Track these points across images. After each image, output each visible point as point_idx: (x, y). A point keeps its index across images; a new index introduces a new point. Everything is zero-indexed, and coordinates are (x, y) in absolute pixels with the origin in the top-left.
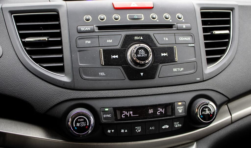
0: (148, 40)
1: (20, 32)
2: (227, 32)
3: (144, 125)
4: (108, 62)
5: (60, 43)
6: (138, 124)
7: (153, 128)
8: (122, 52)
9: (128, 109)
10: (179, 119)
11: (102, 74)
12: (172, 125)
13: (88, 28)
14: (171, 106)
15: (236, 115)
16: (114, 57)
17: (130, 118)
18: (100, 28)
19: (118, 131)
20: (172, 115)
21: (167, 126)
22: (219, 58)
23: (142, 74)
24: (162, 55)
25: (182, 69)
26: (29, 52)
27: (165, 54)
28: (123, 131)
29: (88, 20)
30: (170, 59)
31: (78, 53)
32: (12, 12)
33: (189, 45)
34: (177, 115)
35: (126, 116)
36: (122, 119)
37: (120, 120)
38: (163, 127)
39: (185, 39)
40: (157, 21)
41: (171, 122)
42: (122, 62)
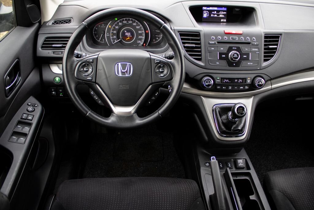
0: (238, 49)
1: (182, 41)
2: (276, 47)
3: (233, 86)
4: (221, 58)
5: (200, 48)
6: (230, 85)
7: (236, 88)
8: (227, 54)
9: (226, 79)
10: (247, 85)
11: (218, 63)
12: (244, 87)
13: (213, 43)
14: (245, 79)
15: (274, 86)
16: (223, 56)
17: (227, 83)
18: (218, 42)
19: (222, 87)
20: (245, 83)
21: (242, 88)
22: (270, 59)
23: (234, 64)
24: (244, 56)
25: (252, 64)
26: (187, 51)
27: (245, 56)
28: (224, 88)
29: (213, 38)
30: (247, 59)
31: (208, 53)
32: (179, 32)
33: (257, 53)
34: (247, 83)
35: (225, 81)
36: (224, 83)
37: (223, 83)
38: (241, 88)
39: (255, 50)
40: (243, 41)
41: (244, 86)
42: (226, 58)
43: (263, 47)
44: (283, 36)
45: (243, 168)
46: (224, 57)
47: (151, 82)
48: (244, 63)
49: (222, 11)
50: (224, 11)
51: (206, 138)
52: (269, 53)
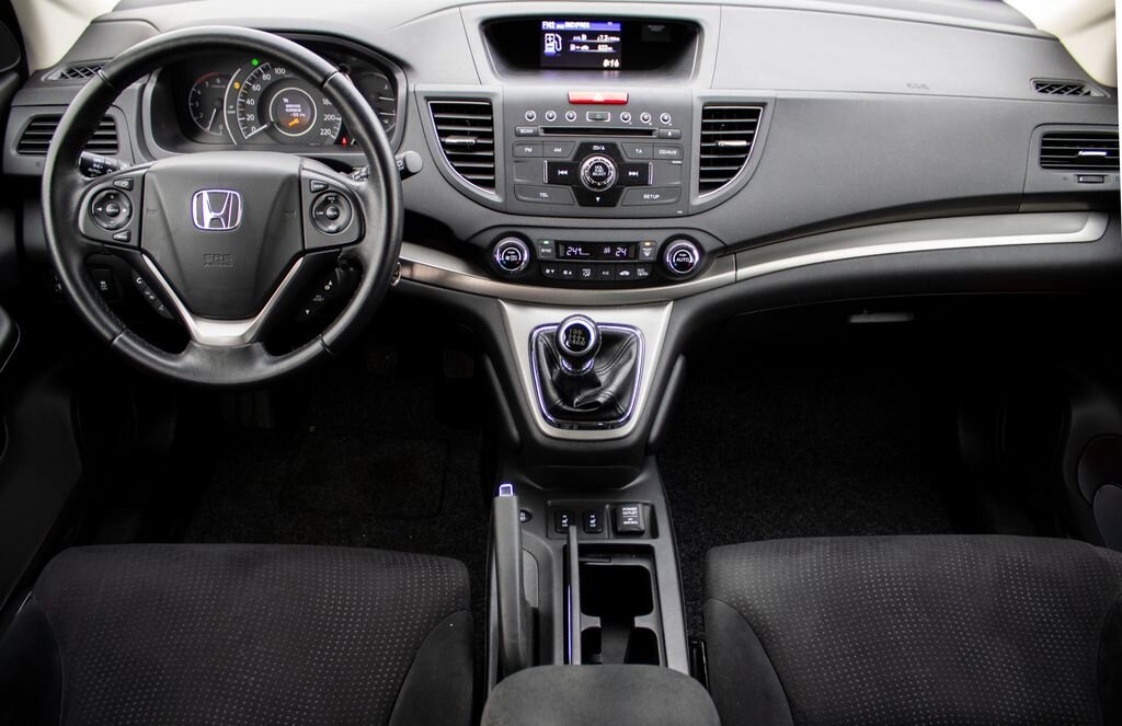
0: (611, 151)
1: (440, 128)
2: (744, 143)
3: (595, 268)
4: (554, 179)
5: (491, 147)
6: (587, 266)
7: (607, 273)
8: (574, 167)
9: (575, 244)
10: (644, 264)
11: (545, 195)
12: (633, 272)
13: (530, 131)
14: (634, 247)
15: (744, 272)
16: (562, 172)
17: (578, 257)
18: (547, 130)
19: (558, 272)
20: (636, 258)
21: (627, 273)
22: (723, 183)
23: (598, 199)
24: (630, 174)
25: (657, 196)
26: (450, 158)
27: (634, 174)
28: (565, 272)
29: (530, 118)
30: (642, 181)
31: (514, 164)
32: (428, 99)
33: (674, 162)
34: (641, 259)
35: (572, 253)
36: (566, 257)
37: (562, 258)
38: (622, 274)
39: (669, 152)
40: (629, 124)
41: (633, 267)
42: (573, 180)
43: (696, 144)
44: (769, 108)
45: (639, 534)
46: (562, 174)
47: (300, 248)
48: (629, 194)
49: (604, 33)
50: (611, 34)
51: (515, 432)
52: (719, 165)
